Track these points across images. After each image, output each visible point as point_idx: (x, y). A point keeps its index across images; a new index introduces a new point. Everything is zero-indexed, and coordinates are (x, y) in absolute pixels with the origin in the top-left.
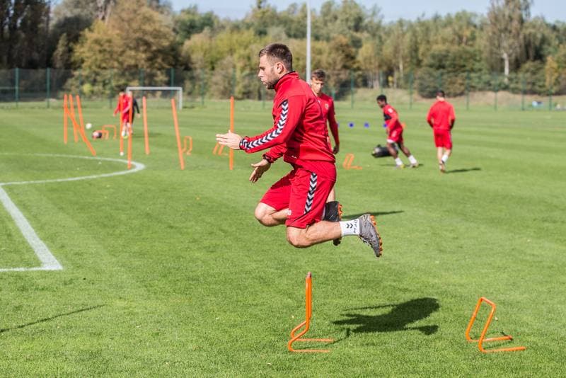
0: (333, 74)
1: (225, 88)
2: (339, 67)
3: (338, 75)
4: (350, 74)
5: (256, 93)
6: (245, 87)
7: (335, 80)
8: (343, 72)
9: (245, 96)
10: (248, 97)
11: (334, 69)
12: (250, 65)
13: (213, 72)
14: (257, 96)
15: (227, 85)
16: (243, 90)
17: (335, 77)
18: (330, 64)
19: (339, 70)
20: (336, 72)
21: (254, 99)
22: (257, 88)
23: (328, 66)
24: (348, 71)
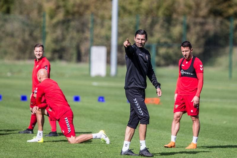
0: (195, 24)
1: (25, 42)
2: (204, 12)
3: (202, 24)
4: (221, 23)
5: (74, 52)
6: (56, 41)
7: (197, 34)
8: (210, 20)
9: (56, 55)
10: (61, 58)
11: (197, 16)
12: (64, 6)
13: (7, 16)
14: (75, 57)
15: (27, 37)
16: (53, 46)
17: (198, 28)
18: (190, 7)
19: (204, 17)
20: (200, 20)
21: (69, 60)
22: (74, 43)
23: (187, 10)
24: (219, 19)
